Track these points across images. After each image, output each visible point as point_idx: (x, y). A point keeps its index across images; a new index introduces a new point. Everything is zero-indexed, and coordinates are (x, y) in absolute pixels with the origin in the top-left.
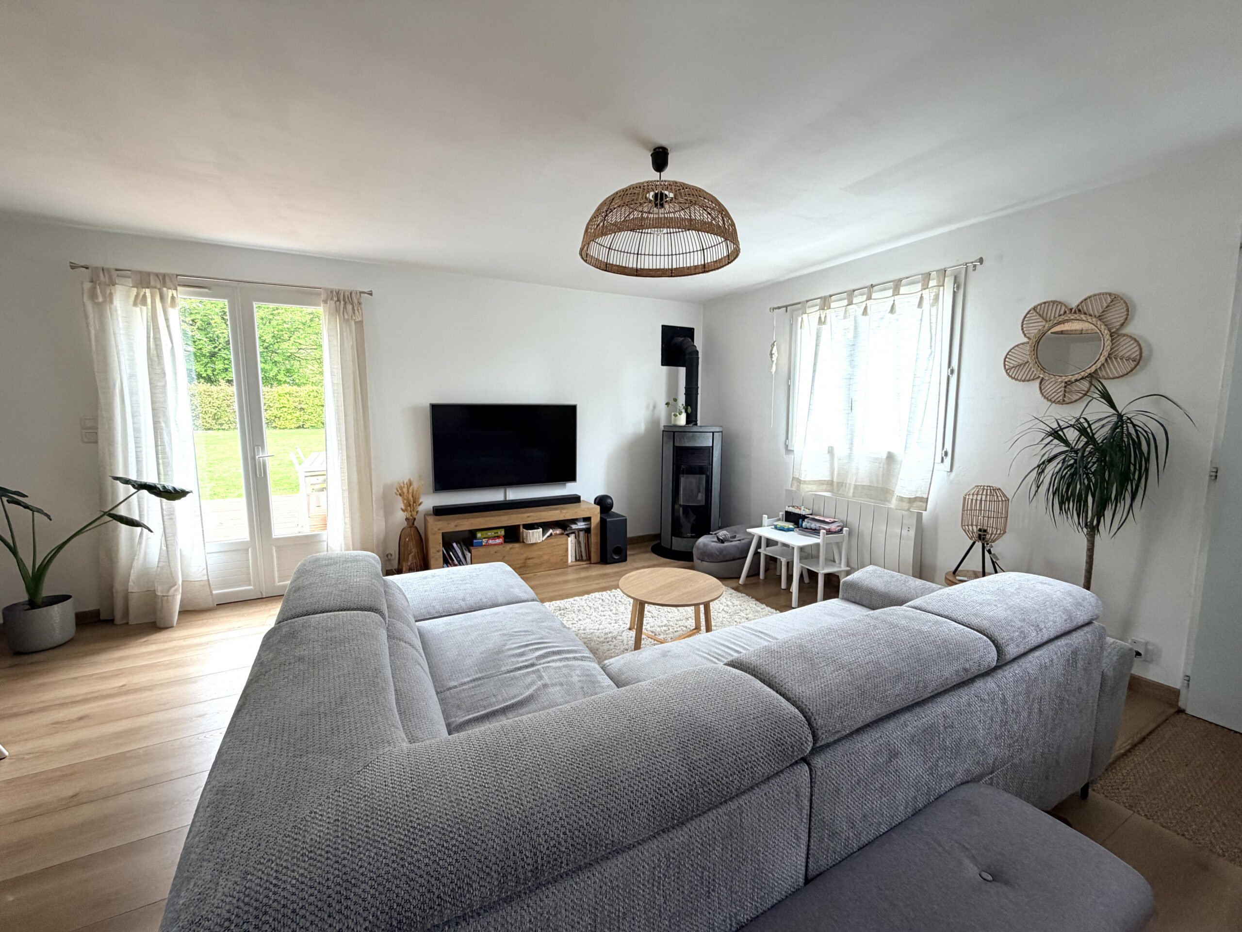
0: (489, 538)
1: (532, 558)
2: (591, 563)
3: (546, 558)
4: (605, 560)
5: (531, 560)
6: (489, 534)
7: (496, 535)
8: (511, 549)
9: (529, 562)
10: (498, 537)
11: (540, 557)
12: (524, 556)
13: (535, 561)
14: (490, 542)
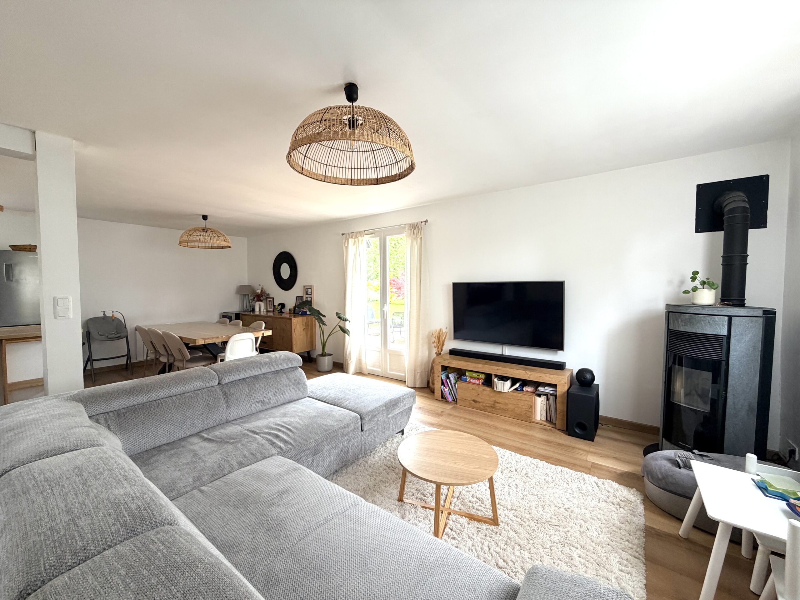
0: (471, 377)
1: (499, 403)
2: (555, 428)
3: (510, 407)
4: (569, 431)
5: (498, 404)
6: (474, 375)
7: (478, 377)
8: (483, 390)
9: (497, 405)
10: (478, 379)
11: (506, 404)
12: (494, 399)
13: (502, 406)
14: (472, 380)
